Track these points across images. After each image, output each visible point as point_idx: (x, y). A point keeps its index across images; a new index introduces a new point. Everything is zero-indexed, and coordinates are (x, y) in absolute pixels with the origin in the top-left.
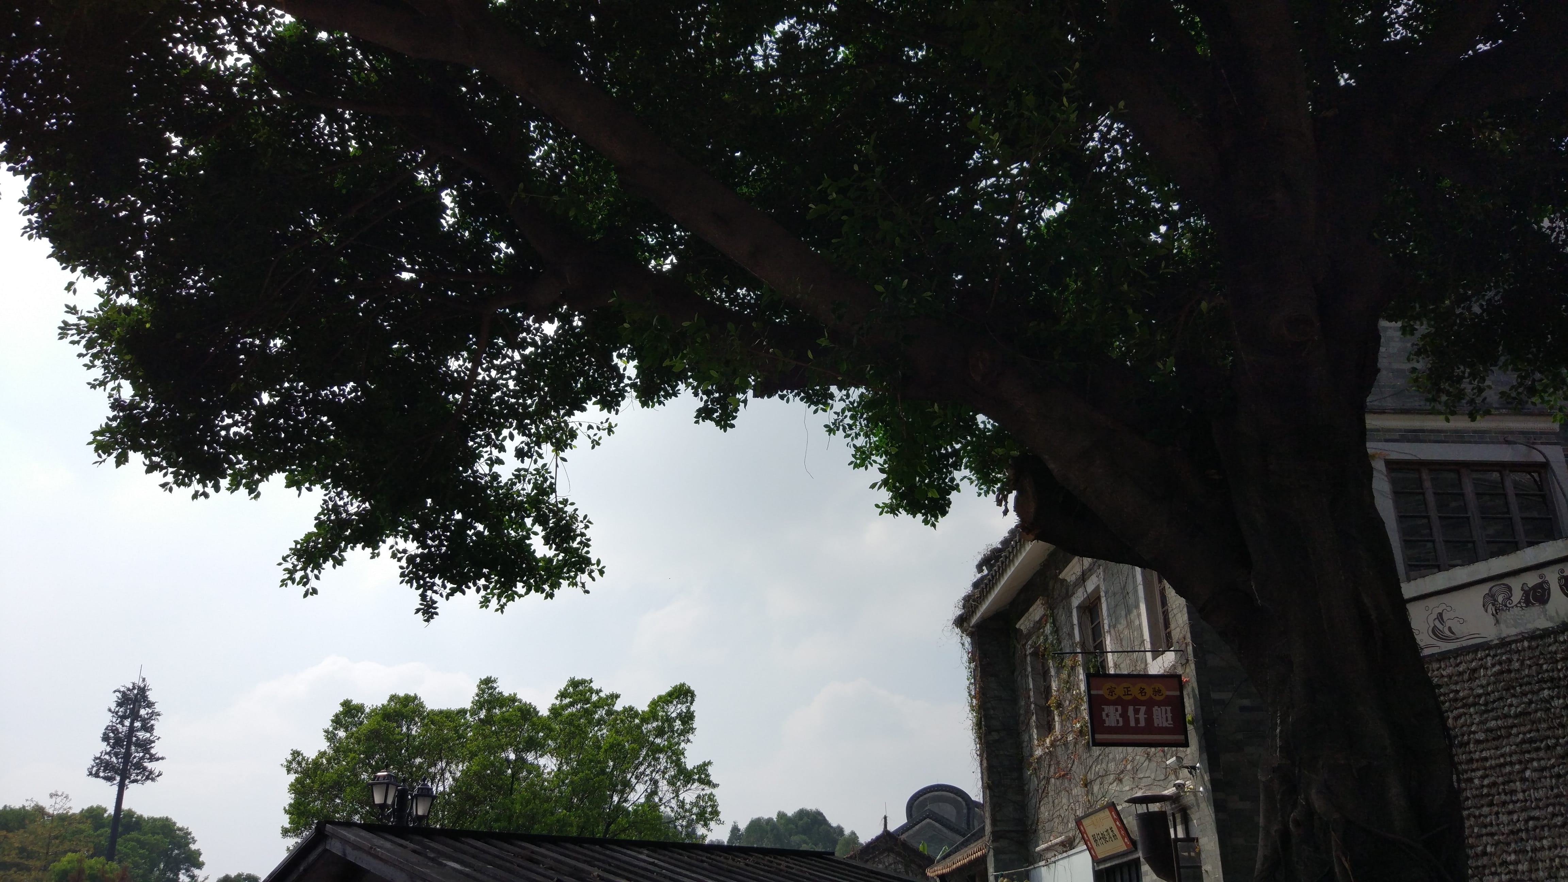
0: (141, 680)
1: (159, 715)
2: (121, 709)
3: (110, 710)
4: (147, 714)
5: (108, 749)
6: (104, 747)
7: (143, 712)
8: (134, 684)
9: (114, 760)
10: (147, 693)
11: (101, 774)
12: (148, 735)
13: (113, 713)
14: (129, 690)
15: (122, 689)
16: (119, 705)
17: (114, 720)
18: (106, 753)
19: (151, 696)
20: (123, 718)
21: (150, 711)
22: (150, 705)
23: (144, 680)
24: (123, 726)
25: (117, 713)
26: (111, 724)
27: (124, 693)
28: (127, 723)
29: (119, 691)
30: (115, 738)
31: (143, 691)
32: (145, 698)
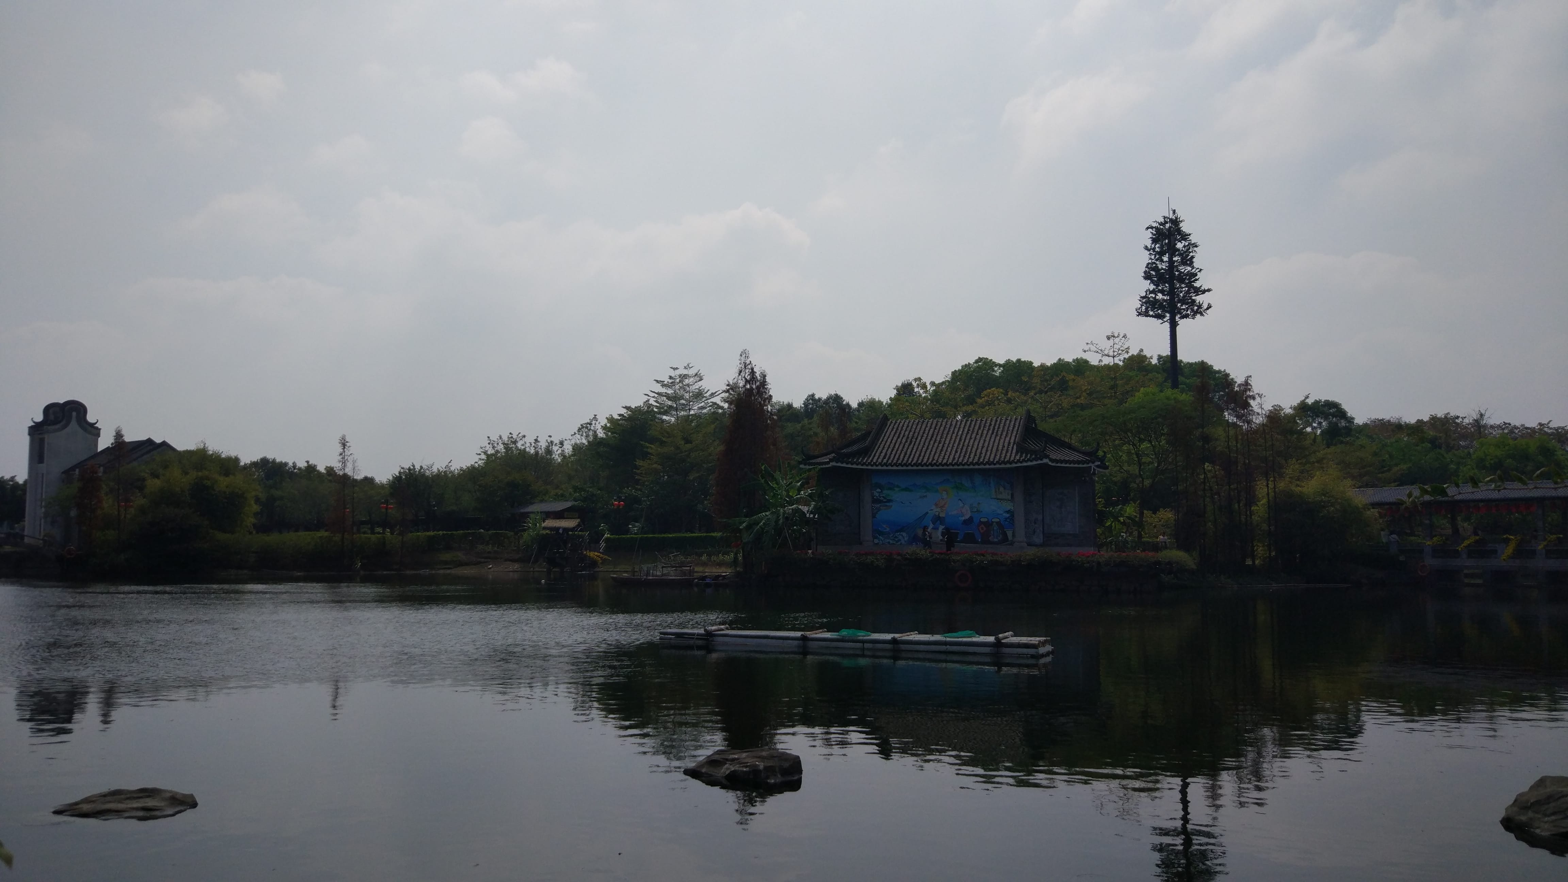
0: (1171, 212)
1: (1196, 246)
2: (1157, 245)
3: (1146, 248)
4: (1184, 246)
5: (1152, 287)
6: (1148, 285)
7: (1180, 245)
8: (1165, 217)
9: (1160, 296)
10: (1181, 225)
11: (1151, 313)
12: (1189, 268)
13: (1149, 250)
14: (1161, 224)
15: (1154, 225)
16: (1154, 241)
17: (1153, 257)
18: (1151, 292)
19: (1185, 227)
20: (1161, 254)
21: (1187, 244)
22: (1185, 237)
23: (1174, 212)
24: (1162, 261)
25: (1154, 249)
26: (1150, 261)
27: (1156, 228)
28: (1166, 258)
29: (1152, 228)
30: (1156, 276)
31: (1176, 222)
32: (1179, 231)
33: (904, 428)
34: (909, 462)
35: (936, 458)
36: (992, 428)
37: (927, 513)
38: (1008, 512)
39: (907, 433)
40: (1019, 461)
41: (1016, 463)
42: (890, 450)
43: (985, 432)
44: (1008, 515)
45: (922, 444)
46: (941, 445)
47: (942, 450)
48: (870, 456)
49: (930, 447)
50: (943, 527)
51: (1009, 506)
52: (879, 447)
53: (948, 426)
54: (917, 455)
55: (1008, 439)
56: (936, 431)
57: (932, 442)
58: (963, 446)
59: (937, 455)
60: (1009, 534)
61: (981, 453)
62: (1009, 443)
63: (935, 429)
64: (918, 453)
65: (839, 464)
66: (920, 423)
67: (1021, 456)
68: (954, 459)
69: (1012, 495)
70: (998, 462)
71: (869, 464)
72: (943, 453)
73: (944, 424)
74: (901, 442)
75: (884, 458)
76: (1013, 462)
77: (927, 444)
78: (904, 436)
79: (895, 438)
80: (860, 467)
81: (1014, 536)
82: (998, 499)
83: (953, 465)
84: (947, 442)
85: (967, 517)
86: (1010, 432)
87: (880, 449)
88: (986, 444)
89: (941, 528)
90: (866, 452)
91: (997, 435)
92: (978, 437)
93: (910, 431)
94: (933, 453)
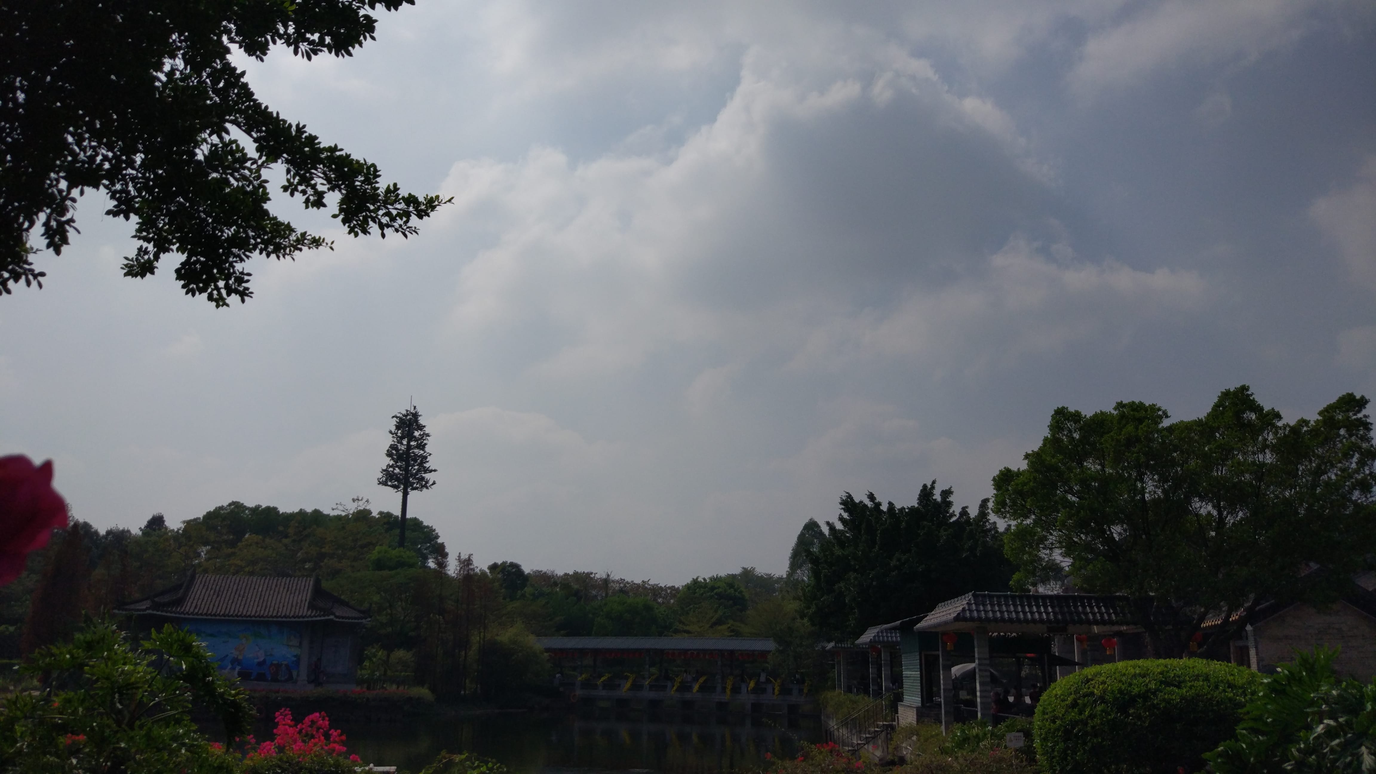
0: (413, 408)
1: (429, 436)
2: (400, 431)
3: (391, 432)
4: (420, 435)
5: (392, 463)
6: (389, 461)
7: (417, 434)
8: (407, 411)
9: (397, 470)
10: (419, 418)
11: (389, 483)
12: (422, 452)
13: (393, 434)
14: (404, 415)
15: (399, 415)
16: (398, 428)
17: (395, 440)
18: (391, 467)
19: (422, 421)
20: (402, 438)
21: (422, 433)
22: (421, 427)
23: (415, 407)
24: (402, 444)
25: (396, 434)
26: (393, 443)
27: (400, 418)
28: (405, 442)
29: (397, 417)
30: (396, 455)
31: (416, 415)
32: (416, 421)
33: (212, 581)
34: (218, 612)
35: (241, 610)
36: (287, 586)
37: (227, 656)
38: (295, 656)
39: (214, 586)
40: (310, 616)
41: (308, 617)
42: (200, 601)
43: (281, 589)
44: (295, 659)
45: (227, 598)
46: (244, 599)
47: (245, 604)
48: (182, 607)
49: (236, 600)
50: (240, 667)
51: (296, 651)
52: (190, 598)
53: (249, 582)
54: (224, 607)
55: (300, 597)
56: (240, 586)
57: (237, 596)
58: (264, 600)
59: (242, 607)
60: (295, 673)
61: (279, 608)
62: (302, 601)
63: (238, 584)
64: (225, 605)
65: (155, 612)
66: (225, 579)
67: (312, 612)
68: (256, 612)
69: (301, 644)
70: (293, 617)
71: (183, 613)
72: (247, 606)
73: (246, 581)
74: (209, 595)
75: (195, 608)
76: (305, 616)
77: (232, 597)
78: (211, 589)
79: (204, 591)
80: (173, 615)
81: (298, 675)
82: (288, 645)
83: (256, 617)
84: (249, 596)
85: (262, 659)
86: (302, 591)
87: (191, 600)
88: (283, 601)
89: (238, 668)
90: (179, 602)
91: (291, 593)
92: (276, 593)
93: (217, 585)
94: (238, 606)
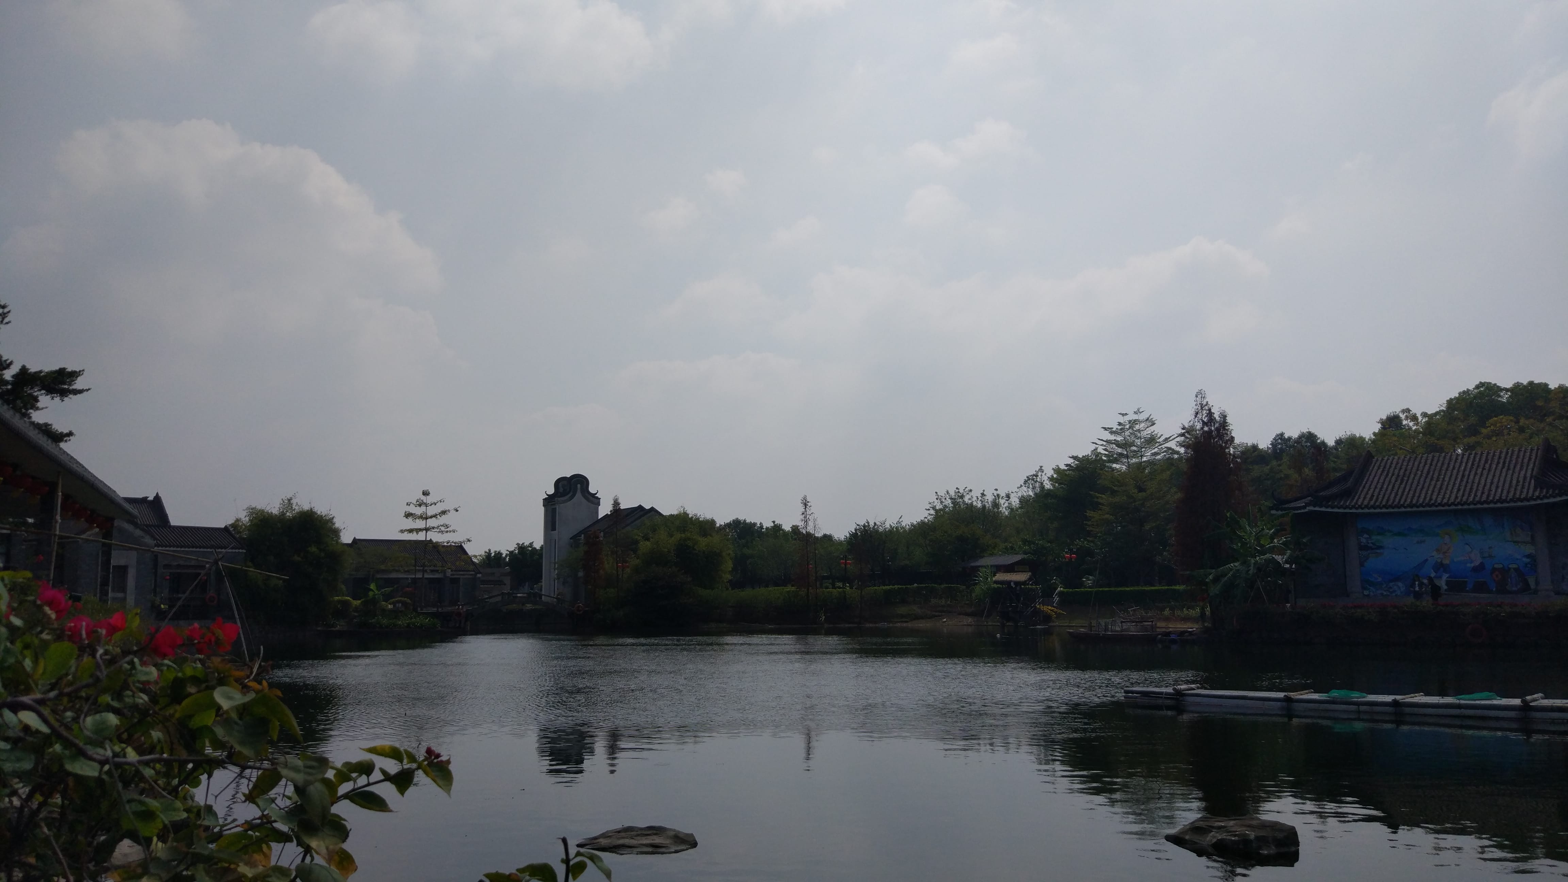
33: (1393, 466)
34: (1402, 503)
35: (1434, 497)
36: (1502, 461)
37: (1427, 560)
38: (1528, 556)
39: (1396, 472)
40: (1538, 498)
41: (1535, 500)
42: (1377, 490)
43: (1494, 466)
44: (1528, 560)
45: (1416, 482)
46: (1439, 483)
47: (1441, 488)
48: (1353, 499)
49: (1427, 485)
50: (1447, 575)
51: (1529, 549)
52: (1364, 487)
53: (1447, 461)
54: (1410, 495)
55: (1523, 473)
56: (1433, 467)
57: (1428, 480)
58: (1467, 482)
59: (1435, 494)
60: (1532, 582)
61: (1490, 490)
62: (1525, 478)
63: (1431, 465)
64: (1412, 492)
65: (1317, 509)
66: (1412, 460)
67: (1541, 492)
68: (1456, 497)
69: (1533, 537)
70: (1512, 500)
71: (1353, 507)
72: (1443, 492)
73: (1441, 459)
74: (1390, 482)
75: (1371, 499)
76: (1532, 499)
77: (1422, 482)
78: (1393, 475)
79: (1383, 478)
80: (1341, 510)
81: (1537, 583)
82: (1515, 542)
83: (1456, 505)
84: (1447, 479)
85: (1477, 563)
86: (1525, 465)
87: (1366, 490)
88: (1496, 480)
89: (1445, 577)
90: (1348, 493)
91: (1508, 469)
92: (1485, 472)
93: (1401, 469)
94: (1430, 492)
